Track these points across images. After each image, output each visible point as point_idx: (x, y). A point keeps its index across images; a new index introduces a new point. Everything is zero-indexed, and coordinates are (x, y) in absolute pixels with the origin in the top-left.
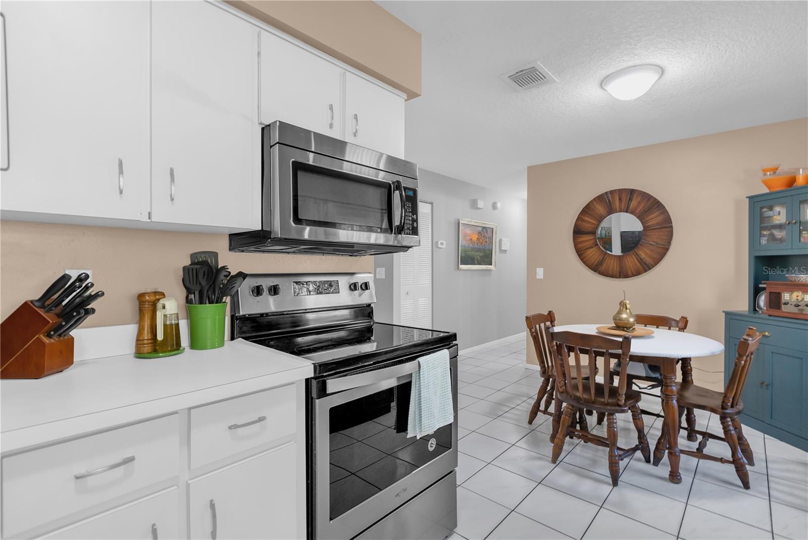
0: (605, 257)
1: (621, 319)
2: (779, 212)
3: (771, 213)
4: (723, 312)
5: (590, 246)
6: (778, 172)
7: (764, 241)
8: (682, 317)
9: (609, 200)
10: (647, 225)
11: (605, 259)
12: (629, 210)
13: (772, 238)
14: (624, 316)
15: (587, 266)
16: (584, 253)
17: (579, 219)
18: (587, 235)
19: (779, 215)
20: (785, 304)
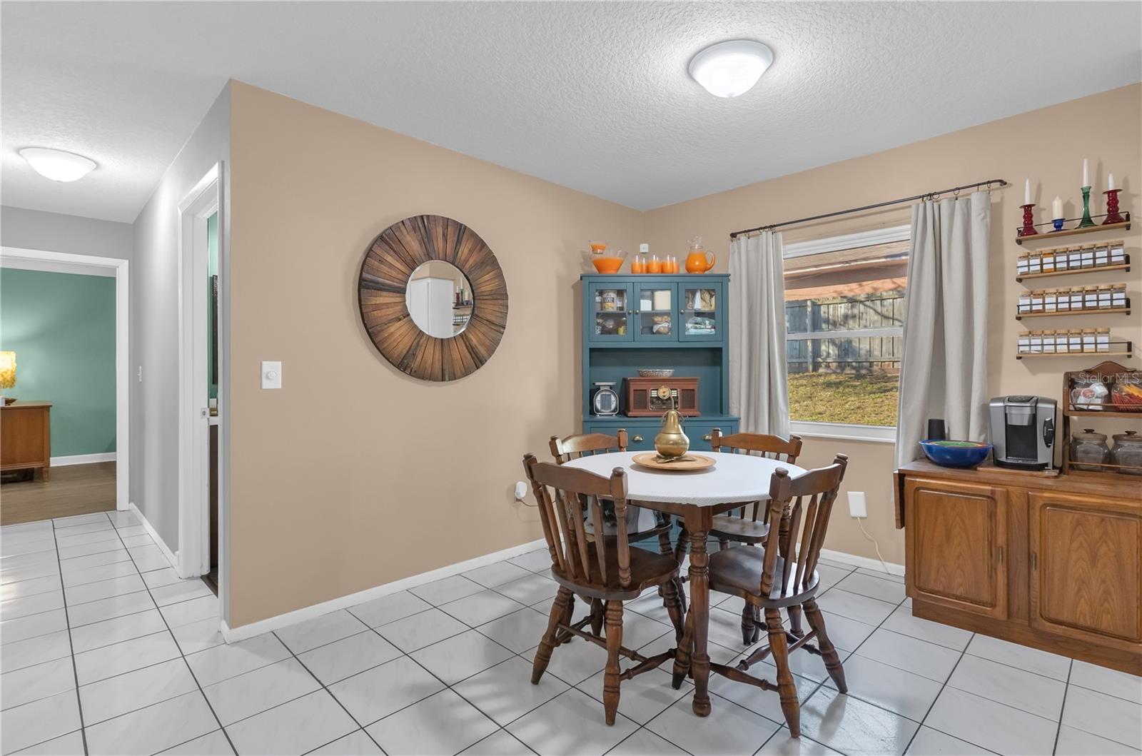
0: (421, 341)
2: (613, 299)
3: (600, 299)
6: (605, 251)
7: (598, 331)
9: (426, 232)
10: (479, 290)
11: (422, 345)
12: (456, 262)
15: (386, 357)
18: (390, 294)
19: (613, 302)
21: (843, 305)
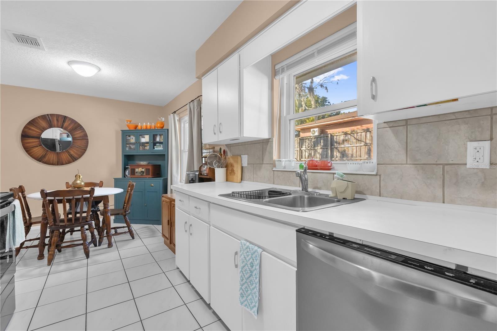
0: (47, 153)
1: (77, 184)
2: (132, 138)
3: (129, 138)
4: (114, 178)
5: (36, 145)
6: (131, 122)
7: (127, 149)
8: (101, 181)
9: (50, 119)
10: (74, 137)
11: (47, 154)
12: (64, 127)
13: (130, 148)
14: (78, 182)
15: (33, 158)
16: (30, 150)
17: (25, 127)
18: (34, 139)
19: (133, 139)
20: (136, 173)
21: (342, 136)
